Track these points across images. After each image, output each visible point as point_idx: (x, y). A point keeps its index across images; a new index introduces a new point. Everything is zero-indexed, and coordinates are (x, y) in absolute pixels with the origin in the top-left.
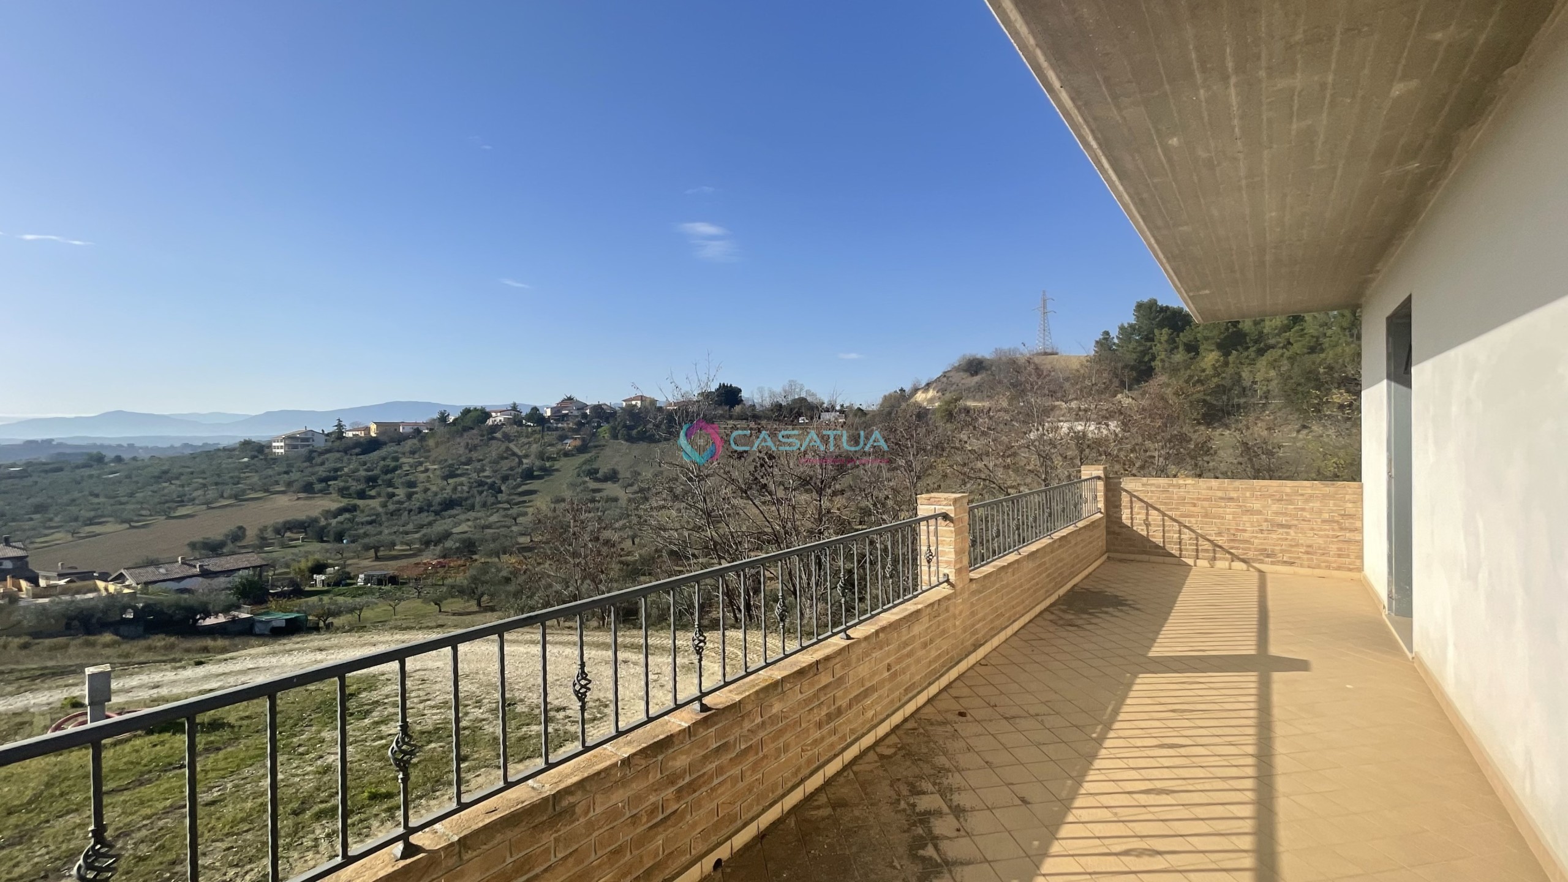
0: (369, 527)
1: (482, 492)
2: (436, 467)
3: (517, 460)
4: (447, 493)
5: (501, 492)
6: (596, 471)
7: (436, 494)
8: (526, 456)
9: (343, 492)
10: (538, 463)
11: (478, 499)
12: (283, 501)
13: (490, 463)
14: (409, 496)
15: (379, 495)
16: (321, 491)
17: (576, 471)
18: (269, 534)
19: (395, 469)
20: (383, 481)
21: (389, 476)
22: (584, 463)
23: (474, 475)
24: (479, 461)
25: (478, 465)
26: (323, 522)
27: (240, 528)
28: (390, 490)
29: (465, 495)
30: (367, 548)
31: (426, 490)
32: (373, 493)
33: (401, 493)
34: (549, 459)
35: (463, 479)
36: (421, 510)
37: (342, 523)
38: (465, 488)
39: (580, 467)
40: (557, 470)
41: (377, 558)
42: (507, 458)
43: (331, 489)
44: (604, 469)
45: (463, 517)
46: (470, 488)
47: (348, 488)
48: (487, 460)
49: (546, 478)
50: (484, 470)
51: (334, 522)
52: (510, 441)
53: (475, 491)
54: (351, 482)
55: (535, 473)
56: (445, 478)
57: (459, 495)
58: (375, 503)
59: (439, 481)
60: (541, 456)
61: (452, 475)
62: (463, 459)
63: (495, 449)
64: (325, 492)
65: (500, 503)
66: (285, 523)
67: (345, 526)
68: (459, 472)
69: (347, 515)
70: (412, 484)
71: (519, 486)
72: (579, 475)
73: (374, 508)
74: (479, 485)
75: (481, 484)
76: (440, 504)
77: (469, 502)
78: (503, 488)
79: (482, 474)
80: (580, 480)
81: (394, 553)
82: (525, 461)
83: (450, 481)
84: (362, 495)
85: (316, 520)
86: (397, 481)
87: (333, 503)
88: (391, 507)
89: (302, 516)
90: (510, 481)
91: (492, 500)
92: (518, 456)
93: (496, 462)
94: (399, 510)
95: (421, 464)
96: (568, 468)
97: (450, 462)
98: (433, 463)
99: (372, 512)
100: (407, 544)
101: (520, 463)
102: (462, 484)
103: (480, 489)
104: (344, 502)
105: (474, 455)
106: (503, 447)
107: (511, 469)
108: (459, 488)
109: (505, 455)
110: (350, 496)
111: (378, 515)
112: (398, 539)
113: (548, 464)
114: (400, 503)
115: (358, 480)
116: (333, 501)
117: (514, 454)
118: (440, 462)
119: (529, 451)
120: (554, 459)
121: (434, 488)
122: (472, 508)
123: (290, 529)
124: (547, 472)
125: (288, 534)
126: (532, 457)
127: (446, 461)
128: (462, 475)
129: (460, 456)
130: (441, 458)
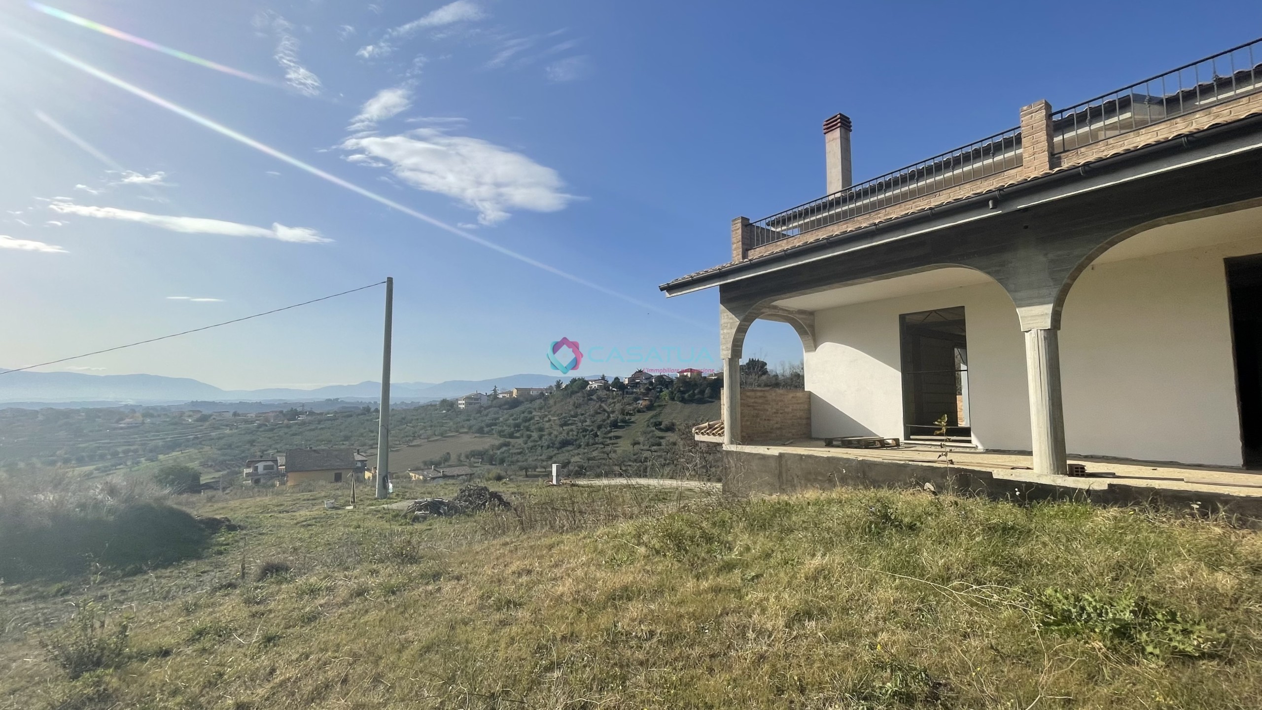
0: (519, 456)
1: (586, 436)
2: (555, 418)
3: (606, 414)
4: (563, 436)
5: (597, 436)
6: (660, 423)
7: (556, 437)
8: (613, 412)
9: (501, 434)
10: (620, 417)
11: (583, 441)
12: (467, 438)
13: (589, 415)
14: (541, 437)
15: (522, 436)
16: (488, 433)
17: (645, 424)
18: (463, 458)
19: (531, 419)
20: (524, 427)
21: (527, 424)
22: (652, 418)
23: (580, 424)
24: (582, 414)
25: (582, 418)
26: (491, 453)
27: (448, 453)
28: (528, 433)
29: (575, 437)
30: (521, 469)
31: (550, 434)
32: (517, 435)
33: (535, 435)
34: (628, 414)
35: (573, 427)
36: (548, 447)
37: (503, 453)
38: (575, 433)
39: (648, 420)
40: (633, 422)
41: (527, 476)
42: (600, 413)
43: (494, 432)
44: (666, 423)
45: (575, 452)
46: (578, 433)
47: (503, 431)
48: (588, 414)
49: (626, 428)
50: (586, 421)
51: (498, 452)
52: (602, 402)
53: (581, 435)
54: (505, 428)
55: (619, 424)
56: (562, 426)
57: (571, 437)
58: (520, 441)
59: (558, 428)
60: (623, 412)
61: (566, 424)
62: (572, 413)
63: (592, 407)
64: (490, 433)
65: (597, 443)
66: (471, 451)
67: (505, 455)
68: (570, 422)
69: (504, 448)
70: (541, 430)
71: (610, 432)
72: (648, 426)
73: (520, 444)
74: (583, 431)
75: (585, 430)
76: (560, 443)
77: (578, 442)
78: (599, 434)
79: (584, 424)
80: (649, 429)
81: (536, 473)
82: (611, 415)
83: (565, 428)
84: (511, 436)
85: (487, 451)
86: (533, 428)
87: (497, 441)
88: (530, 444)
89: (480, 448)
90: (603, 429)
91: (591, 441)
92: (607, 412)
93: (593, 416)
94: (535, 446)
95: (546, 416)
96: (641, 420)
97: (564, 415)
98: (553, 415)
99: (519, 447)
100: (545, 468)
101: (609, 417)
102: (572, 430)
103: (584, 433)
104: (502, 440)
105: (579, 411)
106: (598, 405)
107: (604, 421)
108: (571, 433)
109: (599, 411)
110: (504, 436)
111: (523, 449)
112: (539, 464)
113: (627, 418)
114: (535, 441)
115: (509, 426)
116: (496, 439)
117: (604, 410)
118: (558, 415)
119: (615, 407)
120: (631, 414)
121: (555, 433)
122: (580, 446)
123: (473, 456)
124: (627, 423)
125: (472, 459)
126: (617, 412)
127: (562, 414)
128: (572, 424)
129: (570, 411)
130: (558, 412)
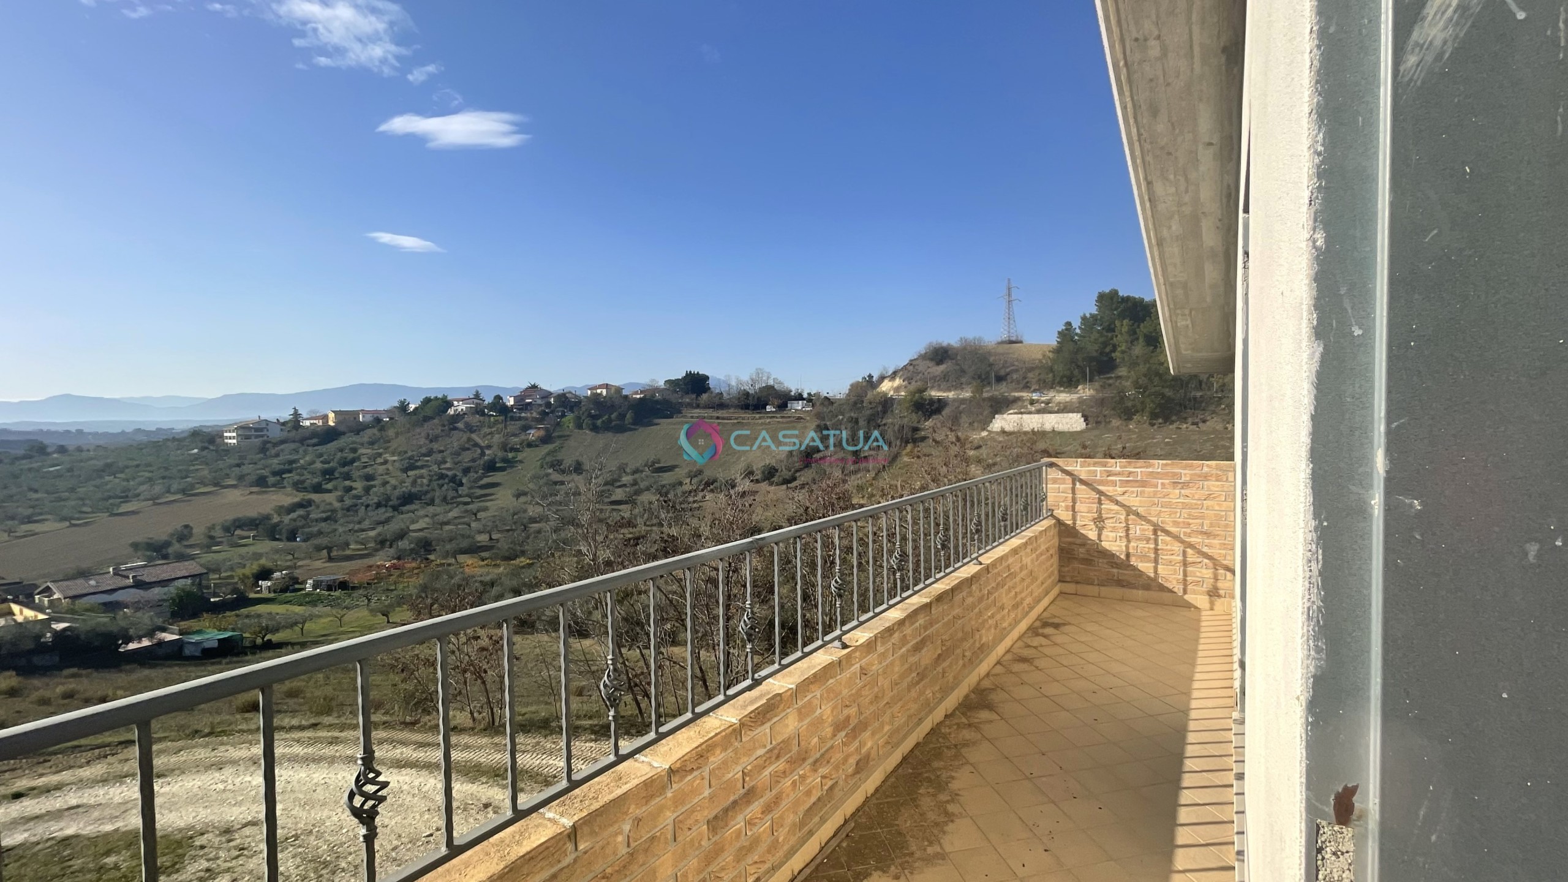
0: (323, 524)
1: (443, 485)
2: (395, 458)
3: (479, 451)
4: (407, 488)
5: (461, 484)
6: (560, 462)
7: (395, 488)
8: (489, 447)
9: (298, 486)
10: (500, 454)
11: (437, 494)
12: (234, 496)
13: (451, 454)
14: (367, 490)
15: (336, 488)
16: (274, 485)
17: (539, 463)
18: (218, 533)
19: (353, 461)
20: (341, 473)
21: (346, 469)
22: (548, 454)
23: (435, 468)
24: (441, 452)
25: (439, 457)
26: (276, 519)
27: (186, 526)
28: (347, 483)
29: (425, 488)
30: (319, 549)
31: (385, 483)
32: (329, 486)
33: (359, 486)
34: (512, 449)
35: (423, 471)
36: (379, 505)
37: (295, 520)
38: (425, 481)
39: (544, 458)
40: (521, 462)
41: (330, 559)
42: (468, 449)
43: (285, 482)
44: (568, 462)
45: (421, 513)
46: (430, 481)
47: (303, 482)
48: (448, 452)
49: (509, 470)
50: (445, 462)
51: (287, 519)
52: (472, 431)
53: (435, 484)
54: (307, 476)
55: (498, 465)
56: (405, 470)
57: (418, 488)
58: (330, 498)
59: (399, 473)
60: (504, 447)
61: (412, 467)
62: (424, 450)
63: (456, 440)
64: (279, 485)
65: (460, 496)
66: (235, 521)
67: (300, 523)
68: (419, 464)
69: (301, 512)
70: (369, 478)
71: (481, 478)
72: (542, 467)
73: (330, 504)
74: (438, 479)
75: (442, 476)
76: (398, 499)
77: (429, 496)
78: (464, 481)
79: (443, 466)
80: (542, 473)
81: (348, 552)
82: (487, 452)
83: (410, 473)
84: (318, 489)
85: (268, 517)
86: (356, 474)
87: (287, 497)
88: (348, 502)
89: (252, 513)
90: (472, 474)
91: (451, 494)
92: (481, 448)
93: (458, 454)
94: (356, 505)
95: (380, 455)
96: (531, 459)
97: (410, 454)
98: (393, 454)
99: (328, 507)
100: (362, 544)
101: (483, 454)
102: (422, 477)
103: (441, 482)
104: (298, 497)
105: (435, 446)
106: (465, 438)
107: (474, 460)
108: (419, 481)
109: (467, 446)
110: (305, 490)
111: (334, 511)
112: (351, 538)
113: (510, 455)
114: (358, 497)
115: (313, 473)
116: (288, 495)
117: (476, 445)
118: (399, 454)
119: (491, 441)
120: (517, 450)
121: (393, 482)
122: (431, 502)
123: (240, 527)
124: (510, 463)
125: (238, 532)
126: (495, 448)
127: (406, 452)
128: (422, 467)
129: (421, 447)
130: (400, 449)
